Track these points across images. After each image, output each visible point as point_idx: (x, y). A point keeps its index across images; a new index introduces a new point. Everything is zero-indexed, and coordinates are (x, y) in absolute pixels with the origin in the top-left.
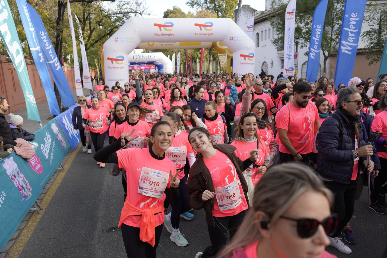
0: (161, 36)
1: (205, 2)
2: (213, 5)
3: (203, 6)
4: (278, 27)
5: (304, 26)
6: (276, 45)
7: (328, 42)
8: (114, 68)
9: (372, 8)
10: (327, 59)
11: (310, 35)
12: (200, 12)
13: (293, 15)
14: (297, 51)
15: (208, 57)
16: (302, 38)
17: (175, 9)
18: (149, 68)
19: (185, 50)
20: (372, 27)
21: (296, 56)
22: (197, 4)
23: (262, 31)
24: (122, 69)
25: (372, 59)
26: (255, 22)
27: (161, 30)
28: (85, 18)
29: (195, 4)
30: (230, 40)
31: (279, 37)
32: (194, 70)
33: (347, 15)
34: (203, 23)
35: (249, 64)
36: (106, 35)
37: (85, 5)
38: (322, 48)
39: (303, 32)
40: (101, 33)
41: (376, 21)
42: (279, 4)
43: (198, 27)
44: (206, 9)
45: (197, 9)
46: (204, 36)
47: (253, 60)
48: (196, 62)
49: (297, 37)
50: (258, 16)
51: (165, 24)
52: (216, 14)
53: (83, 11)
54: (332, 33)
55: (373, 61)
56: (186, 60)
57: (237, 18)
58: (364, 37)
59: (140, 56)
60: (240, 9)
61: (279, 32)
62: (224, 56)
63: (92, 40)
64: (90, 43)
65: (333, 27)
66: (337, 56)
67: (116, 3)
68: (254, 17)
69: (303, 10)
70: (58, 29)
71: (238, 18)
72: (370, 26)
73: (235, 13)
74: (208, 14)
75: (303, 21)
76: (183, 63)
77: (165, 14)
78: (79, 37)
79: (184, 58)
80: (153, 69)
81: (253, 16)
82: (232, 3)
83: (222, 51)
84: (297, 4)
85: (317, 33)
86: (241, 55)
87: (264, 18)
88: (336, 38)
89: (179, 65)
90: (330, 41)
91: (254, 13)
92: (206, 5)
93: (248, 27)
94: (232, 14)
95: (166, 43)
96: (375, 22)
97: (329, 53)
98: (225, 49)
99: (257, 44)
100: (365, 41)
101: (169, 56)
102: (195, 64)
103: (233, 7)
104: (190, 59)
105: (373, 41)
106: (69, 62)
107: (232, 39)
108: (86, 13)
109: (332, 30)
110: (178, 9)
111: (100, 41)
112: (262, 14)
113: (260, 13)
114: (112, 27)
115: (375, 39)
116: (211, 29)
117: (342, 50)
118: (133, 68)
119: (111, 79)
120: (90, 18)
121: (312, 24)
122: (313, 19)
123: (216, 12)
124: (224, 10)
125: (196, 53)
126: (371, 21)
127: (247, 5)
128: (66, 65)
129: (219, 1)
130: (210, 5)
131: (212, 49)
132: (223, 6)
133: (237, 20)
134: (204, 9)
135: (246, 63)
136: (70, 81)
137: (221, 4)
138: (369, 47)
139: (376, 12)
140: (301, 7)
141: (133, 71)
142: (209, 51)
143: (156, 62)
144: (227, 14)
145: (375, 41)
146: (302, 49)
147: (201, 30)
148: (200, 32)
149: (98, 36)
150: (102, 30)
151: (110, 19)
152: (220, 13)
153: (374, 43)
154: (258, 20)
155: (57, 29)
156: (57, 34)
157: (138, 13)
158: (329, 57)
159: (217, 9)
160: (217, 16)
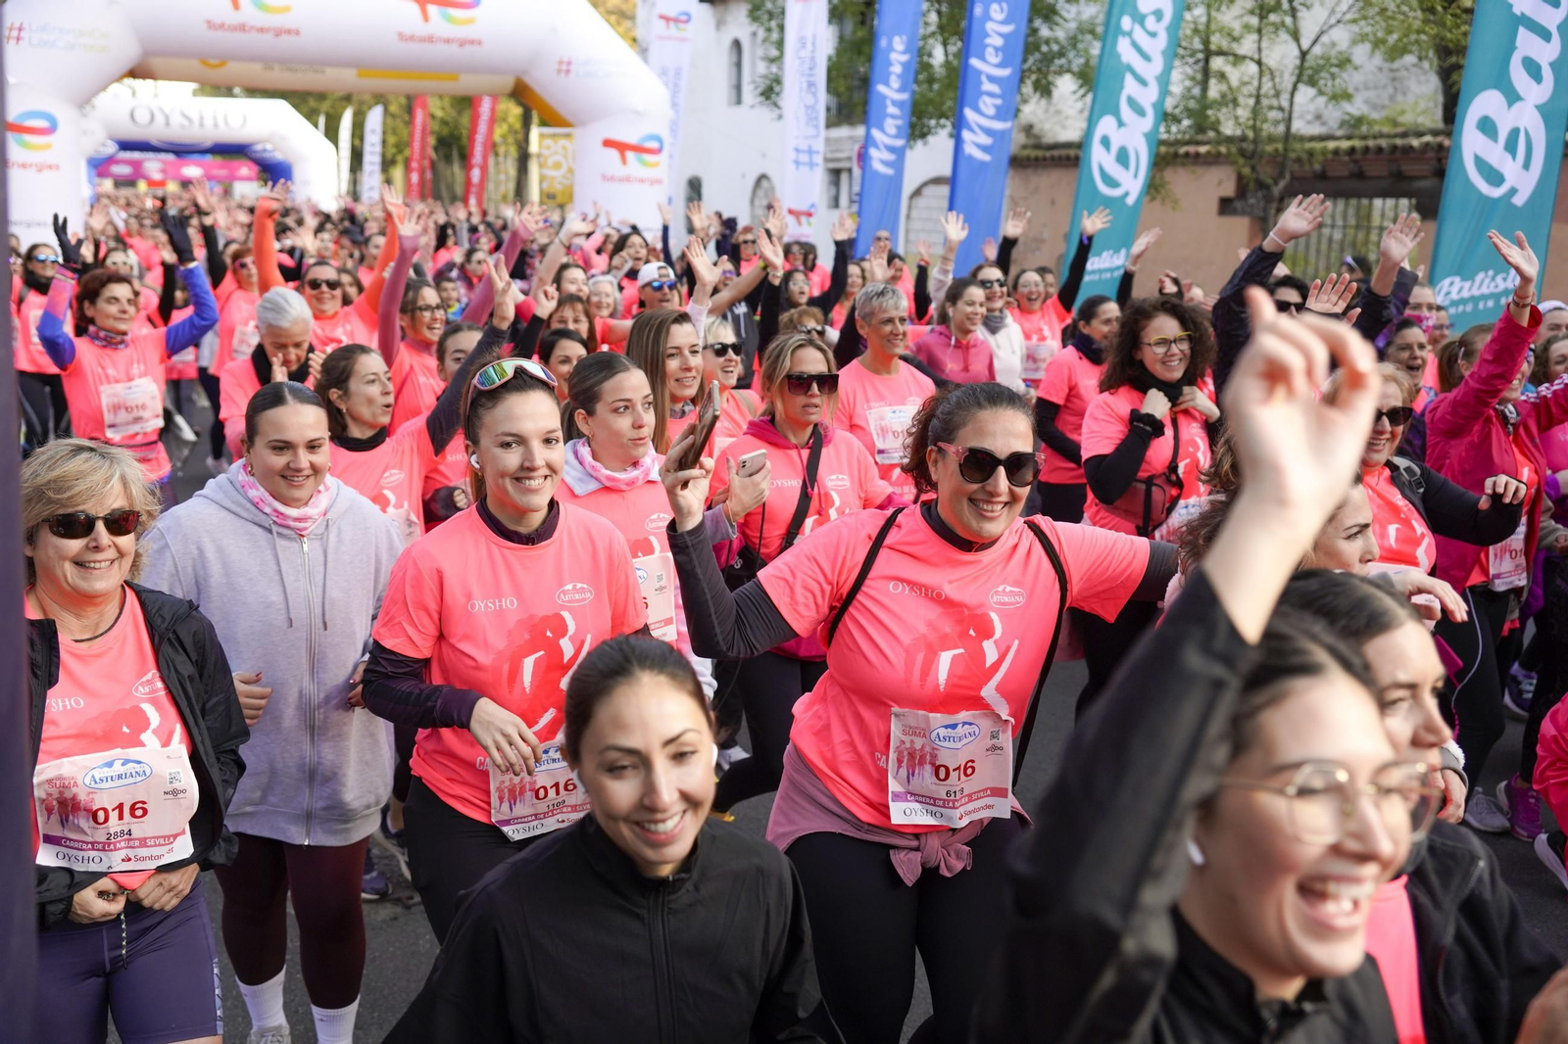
0: (239, 35)
24: (46, 173)
30: (560, 71)
35: (642, 181)
46: (440, 45)
47: (659, 167)
86: (608, 143)
107: (564, 67)
116: (472, 21)
135: (627, 179)
147: (426, 17)
148: (420, 28)
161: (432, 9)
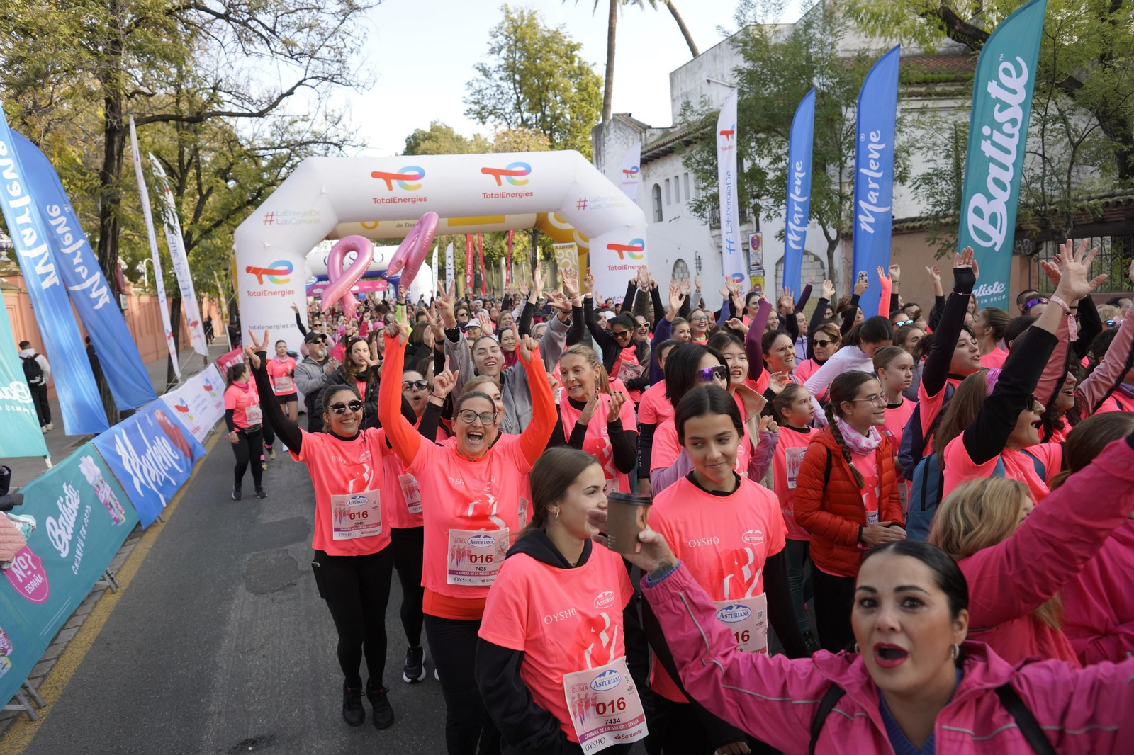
0: (392, 205)
1: (515, 108)
2: (539, 115)
3: (511, 117)
4: (702, 169)
5: (771, 163)
6: (703, 216)
7: (832, 204)
8: (264, 293)
9: (927, 118)
10: (835, 248)
11: (786, 186)
12: (504, 133)
14: (758, 229)
15: (530, 253)
16: (767, 195)
17: (434, 128)
18: (370, 287)
20: (932, 165)
21: (756, 243)
22: (495, 114)
23: (668, 180)
24: (287, 296)
25: (941, 243)
26: (644, 158)
27: (390, 188)
28: (186, 161)
29: (491, 113)
30: (579, 206)
31: (708, 195)
32: (494, 289)
33: (864, 137)
34: (503, 167)
35: (633, 267)
36: (244, 206)
37: (183, 126)
38: (820, 220)
39: (769, 180)
40: (231, 199)
41: (940, 151)
42: (700, 112)
43: (491, 178)
45: (496, 127)
46: (508, 199)
47: (642, 259)
48: (497, 266)
49: (755, 193)
50: (653, 142)
51: (401, 173)
52: (546, 139)
53: (179, 142)
54: (840, 179)
55: (945, 248)
58: (917, 188)
60: (607, 123)
61: (705, 182)
62: (569, 250)
63: (206, 219)
64: (199, 229)
65: (841, 166)
66: (851, 239)
67: (269, 119)
68: (641, 143)
69: (763, 125)
70: (105, 195)
72: (928, 161)
73: (596, 136)
74: (524, 139)
76: (463, 270)
77: (410, 142)
78: (167, 215)
80: (382, 291)
81: (639, 141)
82: (588, 110)
83: (564, 237)
86: (611, 247)
87: (670, 145)
88: (851, 194)
89: (453, 276)
90: (836, 199)
91: (643, 134)
92: (519, 114)
93: (625, 171)
94: (590, 138)
95: (411, 222)
96: (938, 152)
97: (838, 233)
98: (570, 231)
99: (657, 214)
100: (921, 198)
102: (497, 272)
103: (592, 119)
105: (939, 198)
106: (144, 281)
107: (582, 204)
108: (188, 147)
109: (840, 173)
110: (444, 128)
111: (226, 223)
112: (664, 136)
113: (660, 133)
114: (261, 184)
115: (943, 194)
116: (526, 182)
117: (861, 225)
119: (257, 325)
120: (198, 161)
121: (788, 161)
122: (790, 146)
123: (548, 132)
124: (568, 127)
125: (498, 241)
126: (929, 149)
127: (625, 114)
128: (134, 289)
129: (553, 106)
130: (530, 114)
132: (565, 117)
133: (602, 153)
134: (513, 128)
135: (625, 267)
136: (148, 333)
137: (558, 112)
138: (930, 212)
139: (937, 128)
140: (757, 117)
142: (531, 237)
144: (577, 136)
145: (944, 199)
146: (768, 223)
147: (499, 183)
149: (223, 208)
150: (231, 192)
151: (256, 164)
152: (557, 136)
153: (942, 204)
154: (656, 151)
155: (102, 194)
156: (104, 208)
157: (331, 143)
158: (841, 241)
159: (549, 124)
160: (549, 144)
161: (503, 178)
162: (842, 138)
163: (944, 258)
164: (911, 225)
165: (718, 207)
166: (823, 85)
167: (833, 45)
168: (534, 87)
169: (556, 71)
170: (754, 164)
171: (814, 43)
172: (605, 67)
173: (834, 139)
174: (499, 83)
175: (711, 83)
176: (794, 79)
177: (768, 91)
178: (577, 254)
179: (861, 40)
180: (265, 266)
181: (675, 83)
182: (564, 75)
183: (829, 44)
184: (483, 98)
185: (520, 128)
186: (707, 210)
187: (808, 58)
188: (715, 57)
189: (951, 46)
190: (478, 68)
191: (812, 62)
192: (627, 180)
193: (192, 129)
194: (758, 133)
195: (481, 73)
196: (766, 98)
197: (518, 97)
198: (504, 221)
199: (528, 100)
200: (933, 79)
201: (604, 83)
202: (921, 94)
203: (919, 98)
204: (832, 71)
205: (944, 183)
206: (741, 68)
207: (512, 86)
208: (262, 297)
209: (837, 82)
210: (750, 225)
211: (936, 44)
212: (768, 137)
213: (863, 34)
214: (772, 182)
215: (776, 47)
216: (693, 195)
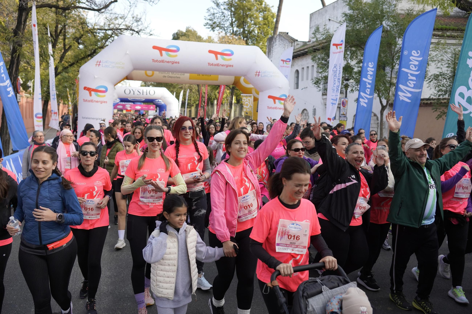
0: (162, 64)
1: (230, 25)
2: (242, 30)
3: (227, 29)
4: (321, 62)
5: (356, 63)
6: (319, 87)
7: (386, 87)
8: (92, 101)
9: (440, 46)
10: (385, 110)
12: (223, 37)
13: (341, 48)
14: (346, 97)
15: (229, 99)
16: (353, 79)
17: (188, 31)
18: (146, 108)
19: (198, 85)
20: (440, 70)
21: (344, 104)
22: (219, 27)
23: (303, 68)
24: (103, 104)
25: (440, 112)
26: (294, 55)
27: (161, 55)
28: (59, 31)
29: (217, 26)
30: (256, 75)
31: (323, 76)
32: (209, 115)
33: (406, 53)
34: (220, 51)
35: (280, 109)
36: (86, 57)
37: (59, 13)
38: (379, 94)
39: (354, 72)
40: (80, 53)
41: (445, 63)
42: (323, 33)
43: (213, 55)
44: (231, 34)
45: (219, 33)
46: (221, 67)
48: (212, 104)
49: (347, 78)
50: (298, 48)
51: (167, 48)
52: (244, 42)
53: (56, 21)
54: (391, 75)
56: (199, 101)
57: (270, 49)
58: (430, 82)
59: (134, 91)
60: (275, 36)
61: (322, 69)
62: (249, 98)
63: (66, 62)
64: (62, 66)
65: (393, 68)
68: (293, 48)
69: (354, 43)
70: (15, 41)
71: (272, 48)
72: (438, 68)
73: (269, 43)
74: (233, 41)
75: (354, 57)
77: (175, 36)
79: (197, 97)
80: (152, 111)
81: (292, 46)
82: (267, 30)
83: (247, 91)
84: (346, 35)
85: (368, 73)
86: (270, 97)
87: (306, 50)
88: (396, 83)
90: (388, 85)
91: (293, 44)
92: (232, 28)
93: (282, 60)
94: (266, 44)
95: (171, 74)
96: (443, 64)
97: (387, 102)
98: (251, 89)
99: (296, 85)
100: (432, 87)
101: (175, 93)
102: (212, 107)
103: (268, 34)
104: (205, 99)
105: (441, 88)
106: (31, 91)
107: (258, 74)
108: (61, 24)
109: (392, 72)
110: (193, 31)
111: (76, 65)
112: (304, 46)
113: (302, 44)
114: (96, 47)
115: (444, 86)
116: (231, 59)
117: (400, 97)
118: (124, 107)
119: (86, 117)
120: (65, 32)
123: (245, 39)
124: (256, 37)
125: (213, 92)
126: (439, 61)
127: (285, 33)
128: (25, 94)
129: (249, 25)
130: (238, 29)
131: (236, 88)
132: (255, 32)
133: (271, 52)
134: (228, 34)
135: (276, 108)
136: (30, 118)
137: (252, 29)
138: (435, 95)
139: (444, 51)
140: (352, 39)
141: (124, 112)
142: (231, 90)
143: (157, 101)
144: (260, 42)
145: (444, 89)
146: (351, 94)
147: (217, 58)
148: (216, 62)
149: (75, 57)
150: (81, 50)
151: (95, 36)
152: (250, 41)
153: (442, 91)
154: (298, 53)
155: (13, 41)
157: (135, 31)
158: (388, 106)
159: (246, 35)
160: (245, 44)
161: (219, 56)
162: (395, 54)
163: (441, 119)
164: (426, 102)
165: (327, 83)
166: (388, 26)
167: (395, 6)
168: (241, 15)
169: (253, 8)
170: (348, 63)
171: (386, 3)
172: (277, 9)
173: (390, 54)
174: (224, 11)
175: (331, 21)
176: (373, 20)
177: (359, 26)
178: (253, 100)
179: (411, 5)
180: (94, 87)
181: (312, 19)
182: (257, 11)
183: (394, 5)
184: (214, 18)
185: (232, 35)
186: (322, 83)
187: (382, 11)
188: (334, 7)
189: (458, 12)
190: (214, 2)
191: (384, 13)
192: (283, 65)
193: (64, 14)
194: (351, 47)
195: (216, 5)
196: (357, 30)
197: (232, 19)
198: (218, 80)
199: (237, 21)
200: (446, 28)
201: (276, 17)
202: (439, 36)
203: (438, 37)
204: (393, 18)
205: (445, 80)
206: (347, 13)
207: (229, 13)
208: (91, 103)
209: (395, 25)
210: (343, 95)
211: (450, 10)
212: (356, 51)
213: (412, 3)
214: (356, 73)
215: (365, 4)
216: (315, 75)
